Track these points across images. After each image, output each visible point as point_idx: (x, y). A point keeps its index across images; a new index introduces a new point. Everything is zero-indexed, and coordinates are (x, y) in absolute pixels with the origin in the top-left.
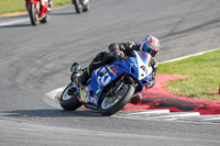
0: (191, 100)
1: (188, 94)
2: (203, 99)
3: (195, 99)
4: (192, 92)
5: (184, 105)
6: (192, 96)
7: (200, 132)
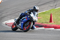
0: (42, 24)
1: (41, 22)
2: (45, 24)
3: (43, 24)
4: (42, 22)
5: (40, 26)
6: (42, 23)
7: (44, 33)
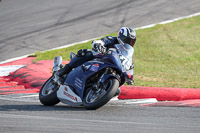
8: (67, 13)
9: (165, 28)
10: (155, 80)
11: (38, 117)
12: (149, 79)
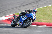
8: (23, 3)
9: (49, 7)
10: (46, 21)
11: (16, 30)
12: (45, 20)
